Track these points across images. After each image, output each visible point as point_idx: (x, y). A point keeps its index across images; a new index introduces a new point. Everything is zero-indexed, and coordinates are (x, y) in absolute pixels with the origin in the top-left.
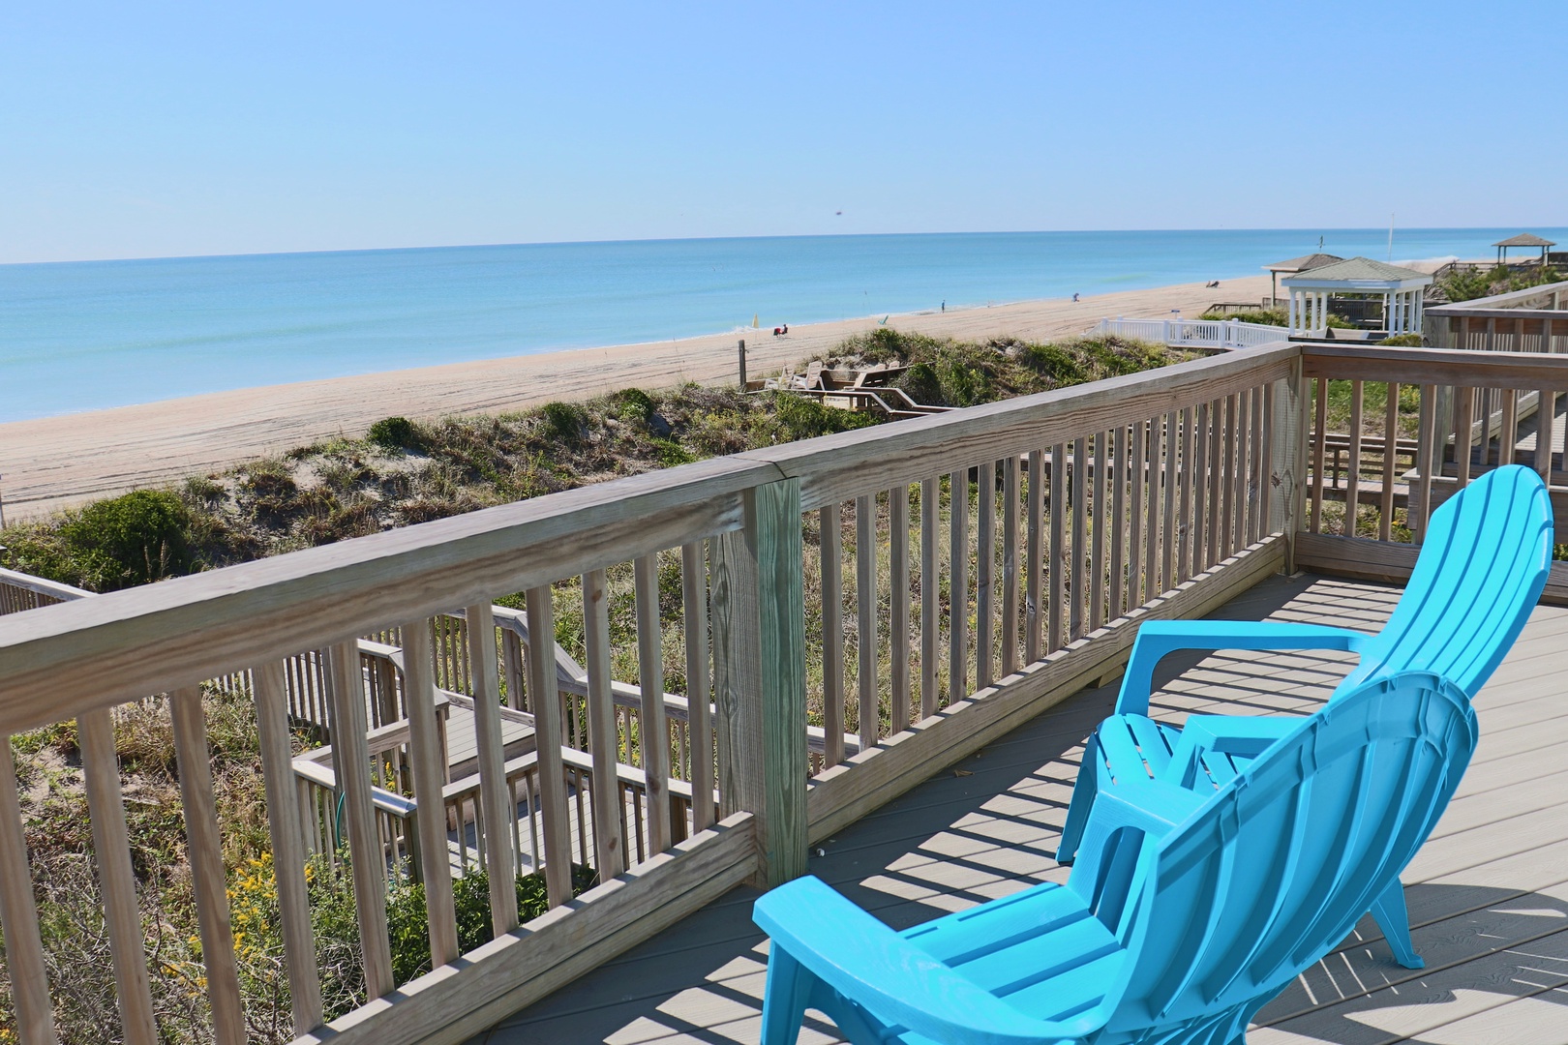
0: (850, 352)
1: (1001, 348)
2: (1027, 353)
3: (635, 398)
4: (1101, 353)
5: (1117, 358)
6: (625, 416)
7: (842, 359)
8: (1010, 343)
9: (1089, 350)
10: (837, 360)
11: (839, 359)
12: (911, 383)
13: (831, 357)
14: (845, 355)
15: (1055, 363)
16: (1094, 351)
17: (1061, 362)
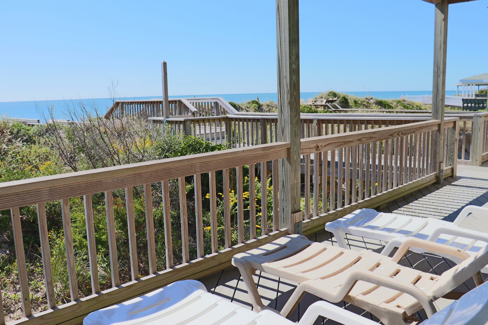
0: (322, 98)
1: (369, 100)
2: (377, 101)
3: (255, 103)
4: (401, 103)
5: (406, 105)
6: (252, 108)
7: (319, 100)
8: (372, 99)
9: (397, 102)
10: (317, 100)
11: (318, 100)
12: (340, 102)
13: (315, 99)
14: (320, 98)
15: (385, 105)
16: (398, 103)
17: (388, 104)
